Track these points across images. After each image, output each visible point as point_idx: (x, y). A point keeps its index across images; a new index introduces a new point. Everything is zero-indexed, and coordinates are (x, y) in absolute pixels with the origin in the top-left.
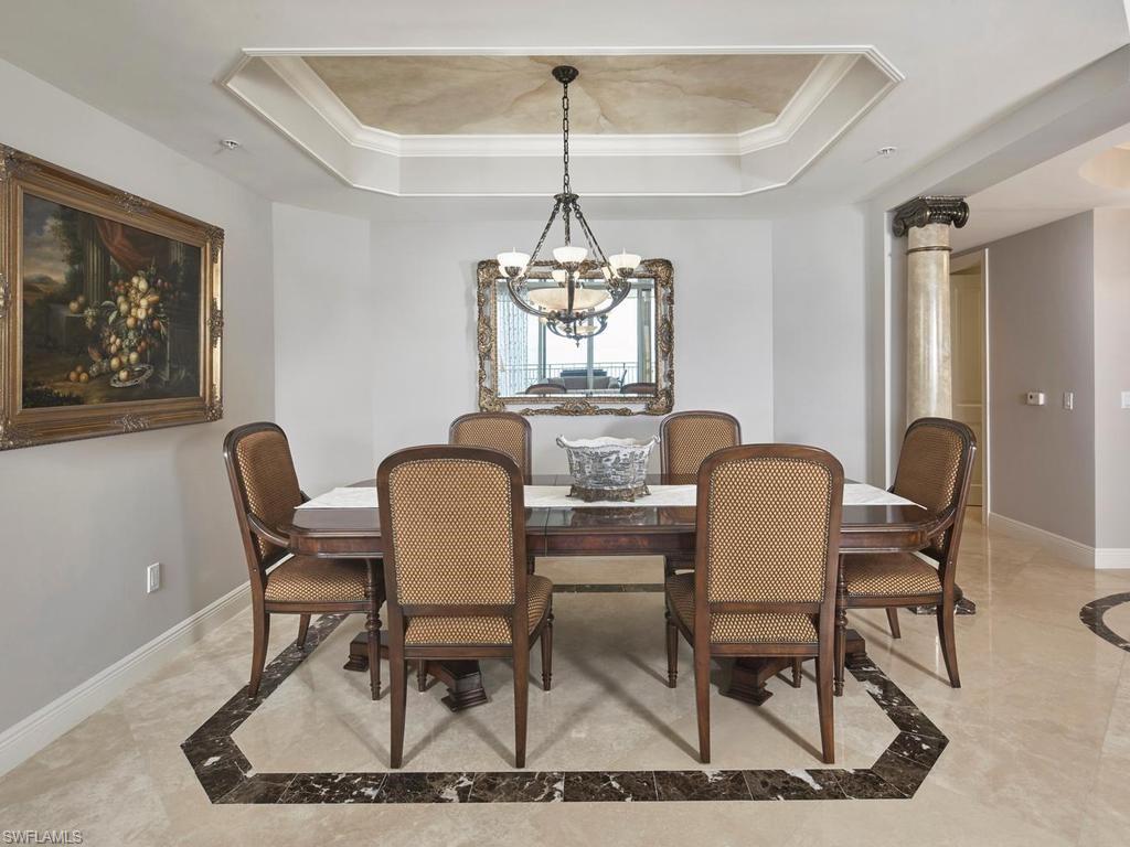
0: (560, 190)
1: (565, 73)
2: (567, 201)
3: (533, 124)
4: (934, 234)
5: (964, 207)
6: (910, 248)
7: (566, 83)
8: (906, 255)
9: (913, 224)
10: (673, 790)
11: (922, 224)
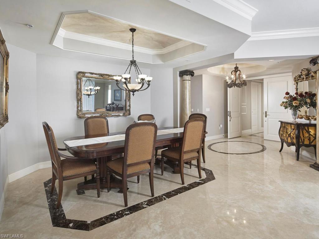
0: (131, 59)
1: (133, 30)
2: (133, 63)
3: (123, 40)
4: (188, 77)
5: (194, 73)
6: (183, 80)
7: (133, 32)
8: (183, 81)
9: (185, 75)
10: (184, 190)
11: (187, 75)
